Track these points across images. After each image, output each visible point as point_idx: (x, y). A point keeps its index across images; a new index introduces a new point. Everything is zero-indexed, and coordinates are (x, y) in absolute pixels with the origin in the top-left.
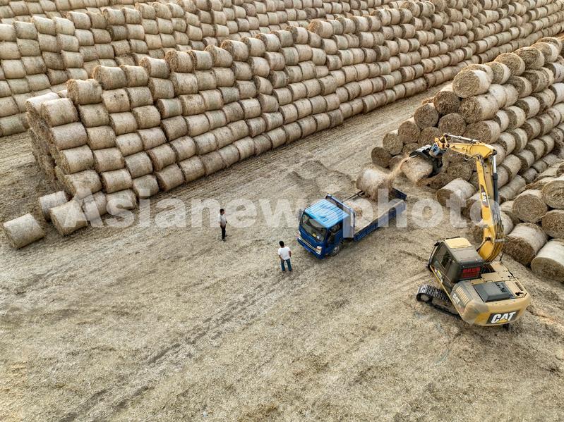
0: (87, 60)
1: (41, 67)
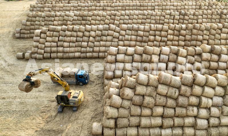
0: (73, 24)
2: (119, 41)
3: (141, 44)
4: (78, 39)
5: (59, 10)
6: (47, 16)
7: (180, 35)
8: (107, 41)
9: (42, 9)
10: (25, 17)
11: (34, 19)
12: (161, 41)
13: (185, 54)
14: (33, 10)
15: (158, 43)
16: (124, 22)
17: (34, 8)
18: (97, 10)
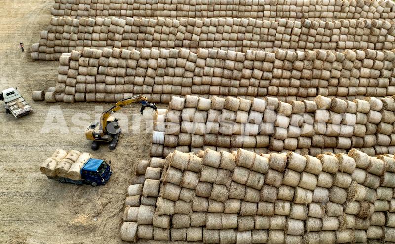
0: (123, 39)
1: (105, 38)
2: (194, 75)
3: (229, 82)
4: (129, 70)
5: (102, 9)
6: (81, 25)
7: (293, 69)
8: (174, 76)
9: (74, 7)
10: (47, 15)
11: (60, 28)
12: (262, 78)
13: (290, 112)
14: (59, 7)
15: (257, 82)
16: (209, 37)
17: (61, 4)
18: (167, 10)
